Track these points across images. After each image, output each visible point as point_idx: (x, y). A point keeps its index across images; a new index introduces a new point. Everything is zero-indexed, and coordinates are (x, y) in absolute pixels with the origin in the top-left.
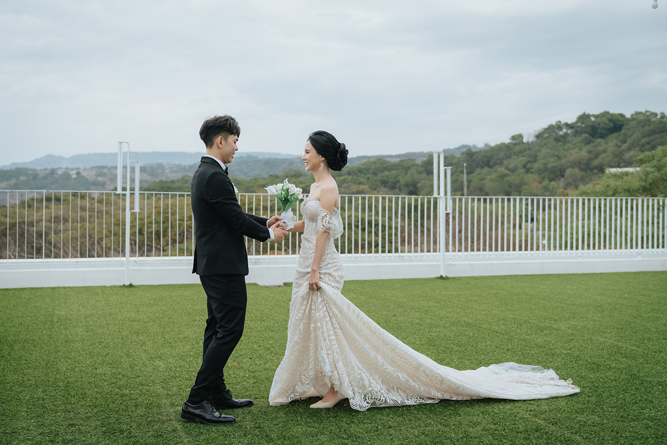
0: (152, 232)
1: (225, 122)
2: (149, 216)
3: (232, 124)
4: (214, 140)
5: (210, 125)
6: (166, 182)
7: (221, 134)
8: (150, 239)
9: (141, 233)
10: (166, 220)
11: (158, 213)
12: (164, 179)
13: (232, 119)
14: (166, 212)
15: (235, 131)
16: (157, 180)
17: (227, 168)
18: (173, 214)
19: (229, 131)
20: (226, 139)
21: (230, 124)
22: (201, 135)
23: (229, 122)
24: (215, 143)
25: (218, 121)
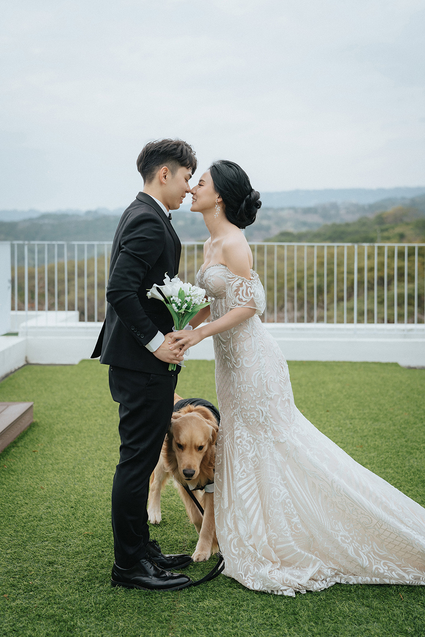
0: (312, 288)
1: (176, 147)
2: (310, 268)
3: (184, 152)
4: (155, 172)
5: (152, 149)
6: (339, 226)
7: (167, 164)
8: (311, 294)
9: (300, 287)
10: (331, 272)
11: (321, 264)
12: (338, 221)
13: (187, 145)
14: (330, 263)
15: (188, 162)
16: (329, 223)
17: (170, 214)
18: (340, 264)
19: (179, 161)
20: (173, 172)
21: (182, 151)
22: (138, 164)
23: (180, 148)
24: (157, 176)
25: (165, 145)
